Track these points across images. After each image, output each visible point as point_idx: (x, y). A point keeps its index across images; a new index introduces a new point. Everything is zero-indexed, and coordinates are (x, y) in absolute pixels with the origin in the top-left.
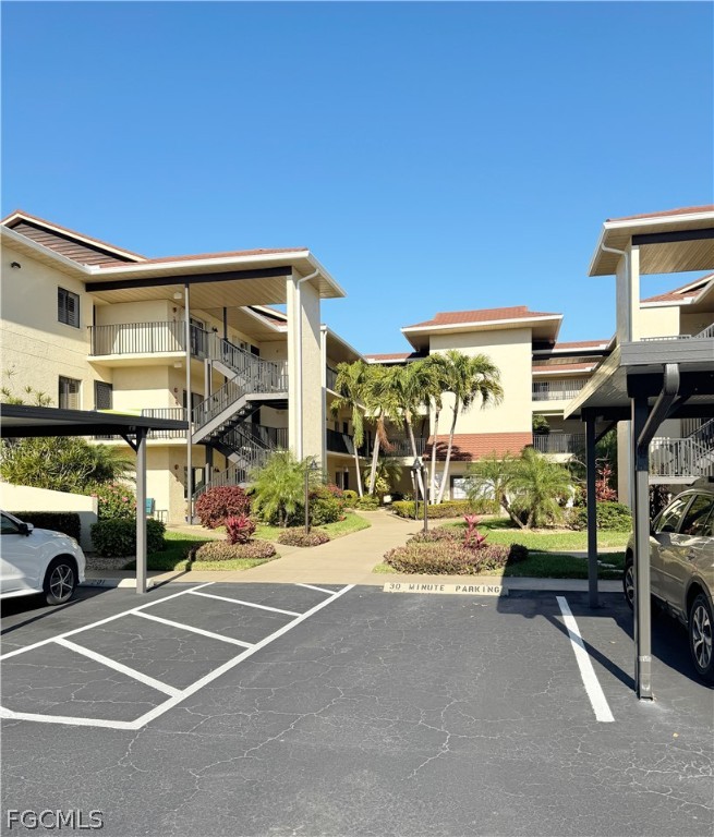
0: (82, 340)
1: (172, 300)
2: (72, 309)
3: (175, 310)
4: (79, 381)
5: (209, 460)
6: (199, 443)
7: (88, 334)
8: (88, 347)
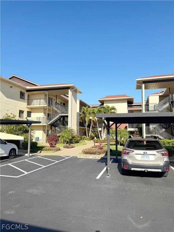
0: (25, 102)
1: (45, 94)
2: (23, 96)
3: (45, 96)
4: (24, 111)
5: (51, 129)
6: (49, 125)
7: (26, 101)
8: (26, 104)
